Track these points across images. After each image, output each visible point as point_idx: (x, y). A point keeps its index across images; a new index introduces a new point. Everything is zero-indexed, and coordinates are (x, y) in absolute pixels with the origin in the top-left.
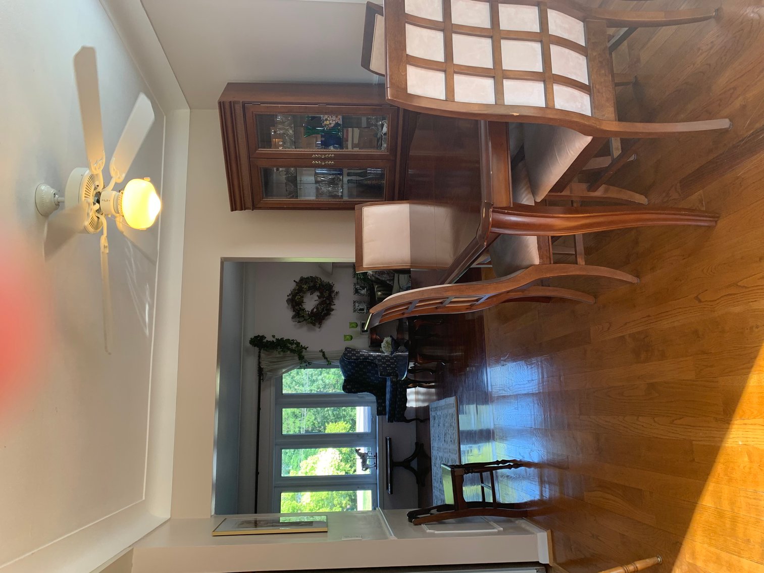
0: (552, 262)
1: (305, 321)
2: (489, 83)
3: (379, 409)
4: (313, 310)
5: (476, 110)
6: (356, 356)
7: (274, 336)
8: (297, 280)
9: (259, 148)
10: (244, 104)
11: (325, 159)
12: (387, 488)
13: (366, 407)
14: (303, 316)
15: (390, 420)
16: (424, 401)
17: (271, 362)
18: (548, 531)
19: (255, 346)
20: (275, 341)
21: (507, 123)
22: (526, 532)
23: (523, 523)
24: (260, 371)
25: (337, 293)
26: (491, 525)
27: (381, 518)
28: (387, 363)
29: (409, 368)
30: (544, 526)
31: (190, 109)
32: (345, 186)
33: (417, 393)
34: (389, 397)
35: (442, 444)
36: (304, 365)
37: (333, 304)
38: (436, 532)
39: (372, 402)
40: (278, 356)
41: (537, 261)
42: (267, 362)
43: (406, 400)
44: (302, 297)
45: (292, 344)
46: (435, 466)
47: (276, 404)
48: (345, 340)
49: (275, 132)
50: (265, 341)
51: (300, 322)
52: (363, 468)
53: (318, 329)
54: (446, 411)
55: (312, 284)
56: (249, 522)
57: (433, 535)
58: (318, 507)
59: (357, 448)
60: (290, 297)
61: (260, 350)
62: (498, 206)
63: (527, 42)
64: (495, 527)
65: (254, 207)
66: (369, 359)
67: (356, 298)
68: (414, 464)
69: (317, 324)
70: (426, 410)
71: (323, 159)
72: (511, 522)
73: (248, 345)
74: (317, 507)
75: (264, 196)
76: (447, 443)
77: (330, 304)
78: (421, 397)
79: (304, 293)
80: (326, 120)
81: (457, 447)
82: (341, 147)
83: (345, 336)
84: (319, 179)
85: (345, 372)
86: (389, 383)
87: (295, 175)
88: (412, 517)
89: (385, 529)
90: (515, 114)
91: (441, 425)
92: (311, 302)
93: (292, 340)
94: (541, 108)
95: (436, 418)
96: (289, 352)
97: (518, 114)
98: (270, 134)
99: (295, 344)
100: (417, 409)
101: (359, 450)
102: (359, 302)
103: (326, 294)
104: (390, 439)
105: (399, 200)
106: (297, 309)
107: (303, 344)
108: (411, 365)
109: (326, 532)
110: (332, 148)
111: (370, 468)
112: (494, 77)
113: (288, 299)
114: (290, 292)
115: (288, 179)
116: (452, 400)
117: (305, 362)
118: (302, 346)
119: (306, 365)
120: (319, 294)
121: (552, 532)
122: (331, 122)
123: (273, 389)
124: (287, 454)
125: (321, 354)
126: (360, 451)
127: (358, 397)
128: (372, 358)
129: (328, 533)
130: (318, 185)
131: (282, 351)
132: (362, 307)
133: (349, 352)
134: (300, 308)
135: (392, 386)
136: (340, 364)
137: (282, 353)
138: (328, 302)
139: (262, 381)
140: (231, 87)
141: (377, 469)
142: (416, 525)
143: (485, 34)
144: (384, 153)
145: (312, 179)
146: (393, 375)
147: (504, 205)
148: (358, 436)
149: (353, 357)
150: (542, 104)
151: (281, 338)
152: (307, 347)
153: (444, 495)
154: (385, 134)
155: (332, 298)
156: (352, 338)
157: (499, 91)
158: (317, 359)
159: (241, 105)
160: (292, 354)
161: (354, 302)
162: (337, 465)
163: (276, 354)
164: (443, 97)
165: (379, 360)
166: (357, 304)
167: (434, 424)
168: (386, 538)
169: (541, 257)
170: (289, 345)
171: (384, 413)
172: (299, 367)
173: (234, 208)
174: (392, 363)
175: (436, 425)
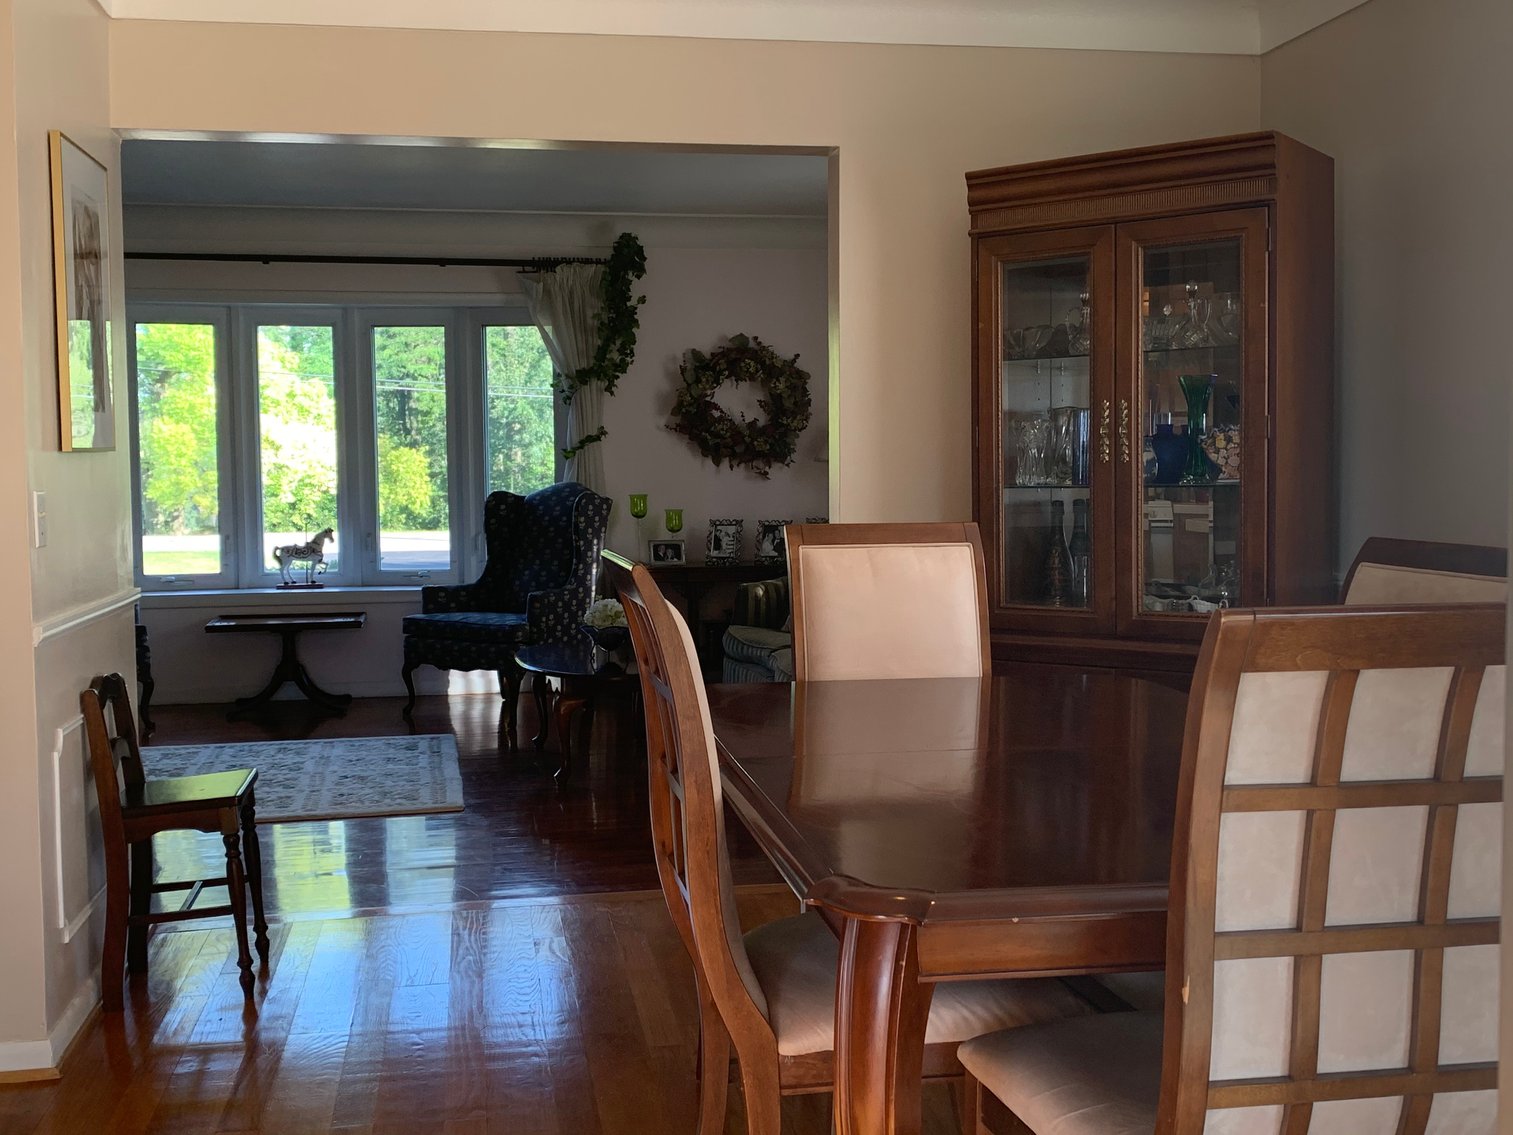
0: (786, 1092)
1: (685, 385)
2: (1280, 912)
3: (443, 594)
4: (716, 407)
5: (1196, 873)
6: (586, 528)
7: (642, 300)
8: (799, 364)
9: (1144, 248)
10: (1268, 204)
11: (1115, 437)
12: (224, 618)
13: (447, 559)
14: (698, 381)
15: (410, 625)
16: (467, 719)
17: (571, 293)
18: (57, 1072)
19: (615, 248)
20: (629, 304)
21: (1160, 965)
22: (56, 1010)
23: (85, 999)
24: (546, 265)
25: (766, 473)
26: (80, 908)
27: (109, 599)
28: (566, 615)
29: (548, 677)
30: (73, 1061)
31: (1262, 56)
32: (1043, 495)
33: (488, 698)
34: (472, 620)
35: (335, 768)
36: (565, 384)
37: (735, 463)
38: (56, 756)
39: (462, 575)
40: (590, 313)
41: (788, 1048)
42: (570, 282)
43: (466, 667)
44: (752, 378)
45: (621, 351)
46: (279, 751)
47: (457, 308)
48: (632, 497)
49: (1192, 293)
50: (631, 276)
51: (682, 373)
52: (283, 549)
53: (662, 421)
54: (426, 777)
55: (788, 404)
56: (93, 232)
57: (47, 746)
58: (199, 428)
59: (335, 535)
60: (752, 344)
61: (605, 262)
62: (920, 941)
63: (1409, 1027)
64: (75, 922)
65: (978, 238)
66: (577, 565)
67: (752, 528)
68: (290, 692)
69: (678, 420)
70: (439, 723)
71: (1116, 429)
72: (92, 966)
73: (619, 231)
74: (200, 424)
75: (1012, 267)
76: (337, 784)
77: (733, 456)
78: (477, 711)
79: (764, 383)
80: (1229, 440)
81: (324, 812)
82: (1151, 482)
83: (644, 498)
84: (1063, 420)
85: (544, 497)
86: (511, 619)
87: (1071, 352)
88: (108, 688)
89: (70, 613)
90: (1186, 992)
91: (390, 766)
92: (737, 401)
93: (632, 351)
94: (1205, 1067)
95: (409, 754)
96: (599, 342)
97: (1186, 1000)
98: (1186, 283)
99: (622, 360)
100: (442, 699)
101: (332, 540)
102: (738, 538)
103: (761, 445)
104: (358, 625)
105: (992, 645)
106: (717, 363)
107: (622, 382)
108: (555, 683)
109: (60, 449)
110: (1147, 456)
111: (281, 570)
112: (1298, 928)
113: (747, 338)
114: (765, 343)
115: (1061, 331)
116: (455, 796)
117: (571, 387)
118: (618, 377)
119: (563, 391)
120: (761, 422)
121: (53, 1082)
122: (1223, 452)
123: (497, 300)
124: (320, 342)
125: (594, 432)
126: (327, 540)
127: (477, 535)
128: (581, 572)
129: (56, 453)
130: (1047, 416)
131: (602, 323)
132: (724, 546)
133: (598, 510)
134: (720, 373)
135: (501, 627)
136: (567, 485)
137: (596, 323)
138: (739, 449)
139: (521, 268)
140: (1321, 169)
141: (279, 588)
142: (83, 697)
143: (1428, 904)
144: (1135, 604)
145: (1065, 398)
146: (531, 632)
147: (925, 959)
148: (369, 535)
149: (582, 519)
150: (1220, 1071)
151: (637, 321)
152: (612, 393)
153: (198, 773)
154: (1191, 607)
155: (751, 460)
156: (637, 516)
157: (1255, 943)
158: (581, 419)
159: (1263, 198)
160: (592, 353)
161: (739, 523)
162: (314, 482)
163: (595, 309)
164: (1233, 777)
165: (574, 593)
166: (732, 530)
167: (395, 747)
168: (38, 615)
169: (799, 1060)
170: (618, 343)
171: (431, 606)
172: (558, 371)
173: (976, 181)
174: (566, 630)
175: (391, 753)
